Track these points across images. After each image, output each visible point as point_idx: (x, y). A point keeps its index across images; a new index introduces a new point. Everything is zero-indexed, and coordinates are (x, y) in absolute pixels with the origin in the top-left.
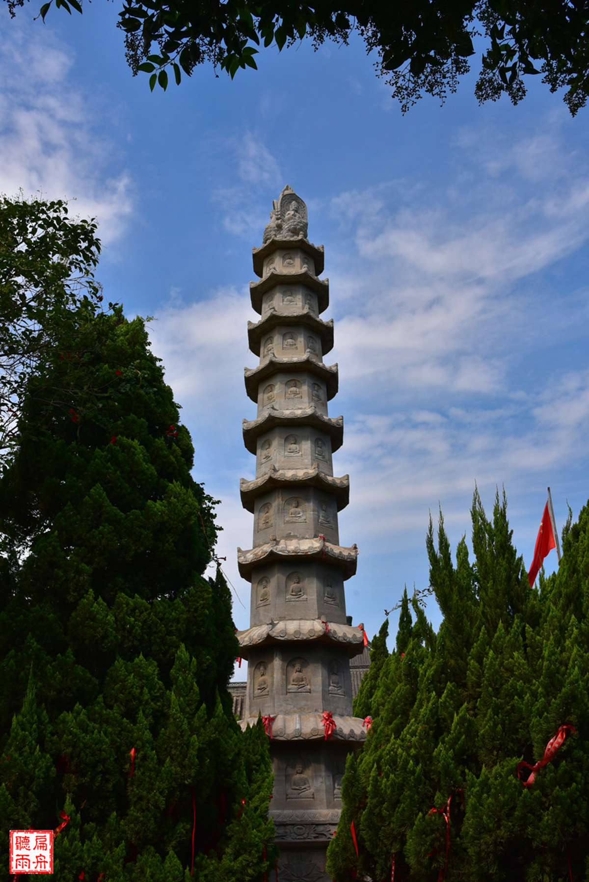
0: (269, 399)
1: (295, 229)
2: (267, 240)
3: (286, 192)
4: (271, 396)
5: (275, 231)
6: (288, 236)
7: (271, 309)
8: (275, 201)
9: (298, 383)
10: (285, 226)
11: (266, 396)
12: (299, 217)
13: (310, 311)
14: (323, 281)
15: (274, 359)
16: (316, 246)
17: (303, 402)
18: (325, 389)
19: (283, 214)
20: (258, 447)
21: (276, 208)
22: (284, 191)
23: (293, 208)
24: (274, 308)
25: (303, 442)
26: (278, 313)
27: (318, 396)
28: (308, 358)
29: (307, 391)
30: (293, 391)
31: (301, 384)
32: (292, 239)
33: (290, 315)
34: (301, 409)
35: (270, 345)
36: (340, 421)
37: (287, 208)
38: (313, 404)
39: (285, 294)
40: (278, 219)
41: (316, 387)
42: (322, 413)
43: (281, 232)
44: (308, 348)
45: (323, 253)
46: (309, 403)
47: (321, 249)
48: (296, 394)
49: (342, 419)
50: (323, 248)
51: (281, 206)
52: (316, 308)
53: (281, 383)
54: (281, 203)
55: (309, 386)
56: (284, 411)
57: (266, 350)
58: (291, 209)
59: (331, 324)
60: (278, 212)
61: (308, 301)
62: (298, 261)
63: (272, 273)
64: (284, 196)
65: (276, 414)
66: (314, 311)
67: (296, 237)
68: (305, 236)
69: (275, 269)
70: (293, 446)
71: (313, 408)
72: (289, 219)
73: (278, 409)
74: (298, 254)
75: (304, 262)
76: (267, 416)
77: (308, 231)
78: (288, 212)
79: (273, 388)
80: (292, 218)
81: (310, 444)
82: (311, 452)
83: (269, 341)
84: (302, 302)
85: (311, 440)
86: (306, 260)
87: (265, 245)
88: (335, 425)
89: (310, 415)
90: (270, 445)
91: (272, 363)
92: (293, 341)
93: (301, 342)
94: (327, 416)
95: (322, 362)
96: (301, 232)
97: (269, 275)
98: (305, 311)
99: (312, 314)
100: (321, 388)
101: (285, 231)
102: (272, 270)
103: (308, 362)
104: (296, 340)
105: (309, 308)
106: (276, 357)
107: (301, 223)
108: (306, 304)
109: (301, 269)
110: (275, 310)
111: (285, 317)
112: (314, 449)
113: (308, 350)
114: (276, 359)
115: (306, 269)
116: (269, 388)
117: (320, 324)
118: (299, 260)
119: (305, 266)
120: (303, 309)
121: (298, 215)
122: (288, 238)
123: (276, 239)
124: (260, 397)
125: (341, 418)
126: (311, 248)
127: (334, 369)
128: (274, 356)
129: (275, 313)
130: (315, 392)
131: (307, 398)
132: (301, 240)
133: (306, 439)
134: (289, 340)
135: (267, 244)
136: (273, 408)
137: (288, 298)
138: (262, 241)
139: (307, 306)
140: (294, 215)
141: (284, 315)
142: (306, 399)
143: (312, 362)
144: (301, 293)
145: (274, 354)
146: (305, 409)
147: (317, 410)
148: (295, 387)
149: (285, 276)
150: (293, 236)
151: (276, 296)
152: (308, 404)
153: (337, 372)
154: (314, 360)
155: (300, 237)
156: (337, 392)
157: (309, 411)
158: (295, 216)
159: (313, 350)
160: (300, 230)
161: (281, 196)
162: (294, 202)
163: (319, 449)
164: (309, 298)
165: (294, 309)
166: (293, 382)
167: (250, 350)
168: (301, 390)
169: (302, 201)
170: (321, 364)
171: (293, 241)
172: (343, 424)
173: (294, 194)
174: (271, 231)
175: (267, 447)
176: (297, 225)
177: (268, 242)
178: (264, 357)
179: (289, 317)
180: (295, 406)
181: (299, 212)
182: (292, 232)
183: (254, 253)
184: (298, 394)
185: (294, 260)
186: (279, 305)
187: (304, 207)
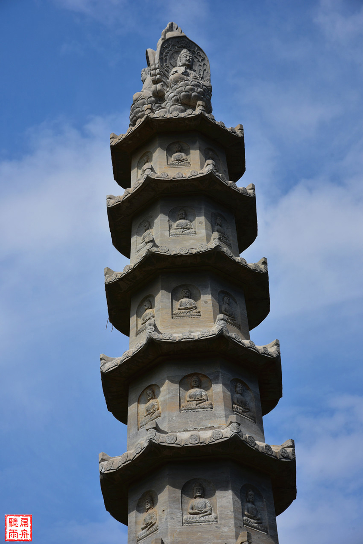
0: (149, 412)
1: (188, 97)
2: (136, 121)
3: (169, 35)
4: (153, 406)
5: (151, 103)
6: (175, 110)
7: (147, 243)
8: (149, 50)
9: (204, 380)
10: (170, 94)
11: (143, 407)
12: (195, 77)
13: (222, 245)
14: (244, 189)
15: (156, 336)
16: (228, 127)
17: (215, 416)
18: (258, 391)
19: (164, 73)
20: (130, 507)
21: (151, 62)
22: (166, 33)
23: (184, 61)
24: (153, 241)
25: (219, 493)
26: (161, 250)
27: (243, 404)
28: (221, 330)
29: (221, 394)
30: (195, 395)
31: (211, 380)
32: (182, 115)
33: (184, 252)
34: (211, 428)
35: (148, 311)
36: (289, 450)
37: (172, 62)
38: (233, 418)
39: (173, 216)
40: (155, 82)
41: (239, 388)
42: (253, 436)
43: (163, 105)
44: (221, 312)
45: (243, 138)
46: (227, 417)
47: (238, 132)
48: (200, 400)
49: (293, 446)
50: (241, 129)
51: (161, 59)
52: (233, 239)
53: (172, 381)
54: (161, 53)
55: (224, 385)
56: (178, 434)
57: (140, 321)
58: (179, 63)
59: (262, 267)
60: (155, 69)
61: (217, 227)
62: (195, 155)
63: (148, 179)
64: (166, 42)
65: (162, 439)
66: (229, 245)
67: (189, 111)
68: (208, 108)
69: (152, 169)
70: (199, 502)
71: (235, 425)
72: (176, 82)
73: (166, 430)
74: (194, 143)
75: (206, 155)
76: (146, 445)
77: (212, 101)
78: (175, 69)
79: (156, 392)
80: (181, 79)
81: (231, 497)
82: (234, 511)
83: (147, 303)
84: (206, 229)
85: (233, 490)
86: (211, 153)
87: (134, 128)
88: (279, 457)
89: (230, 439)
90: (153, 502)
91: (151, 343)
92: (192, 301)
93: (206, 302)
94: (263, 440)
95: (248, 338)
96: (200, 102)
97: (142, 181)
98: (213, 244)
99: (225, 249)
100: (248, 389)
101: (170, 103)
102: (148, 172)
103: (221, 337)
104: (196, 299)
105: (219, 239)
106: (159, 333)
107: (198, 86)
108: (213, 231)
109: (202, 168)
110: (155, 245)
111: (175, 257)
112: (240, 506)
113: (221, 316)
114: (161, 336)
115: (211, 167)
116: (149, 391)
117: (243, 268)
118: (198, 152)
119: (210, 161)
120: (208, 240)
121: (192, 74)
122: (175, 114)
123: (153, 116)
124: (132, 409)
125: (290, 444)
126: (220, 130)
127: (272, 350)
128: (156, 329)
129: (154, 250)
130: (238, 396)
131: (223, 407)
132: (200, 116)
133: (225, 488)
134: (184, 300)
135: (136, 126)
136: (157, 428)
137: (178, 222)
138: (129, 122)
139: (216, 235)
140: (185, 73)
141: (173, 253)
142: (220, 409)
143: (229, 337)
144: (203, 211)
145: (155, 326)
146: (219, 428)
147: (243, 430)
148: (198, 387)
149: (172, 181)
150: (185, 111)
151: (156, 221)
152: (224, 419)
153: (279, 357)
154: (233, 334)
155: (198, 111)
156: (281, 396)
157: (228, 432)
158: (188, 75)
159: (231, 318)
160: (198, 98)
161: (160, 42)
162: (184, 51)
163: (250, 505)
164: (218, 221)
165: (192, 242)
166: (195, 378)
167: (111, 325)
168: (209, 393)
169: (199, 49)
170: (246, 342)
171: (184, 119)
172: (294, 454)
173: (185, 37)
174: (144, 104)
175: (148, 506)
176: (192, 90)
177: (139, 122)
178: (137, 334)
179: (182, 256)
180: (199, 424)
181: (195, 68)
182: (182, 104)
183: (113, 144)
184: (205, 401)
185: (187, 153)
186: (162, 235)
187: (203, 59)
